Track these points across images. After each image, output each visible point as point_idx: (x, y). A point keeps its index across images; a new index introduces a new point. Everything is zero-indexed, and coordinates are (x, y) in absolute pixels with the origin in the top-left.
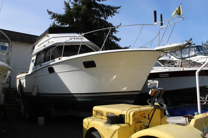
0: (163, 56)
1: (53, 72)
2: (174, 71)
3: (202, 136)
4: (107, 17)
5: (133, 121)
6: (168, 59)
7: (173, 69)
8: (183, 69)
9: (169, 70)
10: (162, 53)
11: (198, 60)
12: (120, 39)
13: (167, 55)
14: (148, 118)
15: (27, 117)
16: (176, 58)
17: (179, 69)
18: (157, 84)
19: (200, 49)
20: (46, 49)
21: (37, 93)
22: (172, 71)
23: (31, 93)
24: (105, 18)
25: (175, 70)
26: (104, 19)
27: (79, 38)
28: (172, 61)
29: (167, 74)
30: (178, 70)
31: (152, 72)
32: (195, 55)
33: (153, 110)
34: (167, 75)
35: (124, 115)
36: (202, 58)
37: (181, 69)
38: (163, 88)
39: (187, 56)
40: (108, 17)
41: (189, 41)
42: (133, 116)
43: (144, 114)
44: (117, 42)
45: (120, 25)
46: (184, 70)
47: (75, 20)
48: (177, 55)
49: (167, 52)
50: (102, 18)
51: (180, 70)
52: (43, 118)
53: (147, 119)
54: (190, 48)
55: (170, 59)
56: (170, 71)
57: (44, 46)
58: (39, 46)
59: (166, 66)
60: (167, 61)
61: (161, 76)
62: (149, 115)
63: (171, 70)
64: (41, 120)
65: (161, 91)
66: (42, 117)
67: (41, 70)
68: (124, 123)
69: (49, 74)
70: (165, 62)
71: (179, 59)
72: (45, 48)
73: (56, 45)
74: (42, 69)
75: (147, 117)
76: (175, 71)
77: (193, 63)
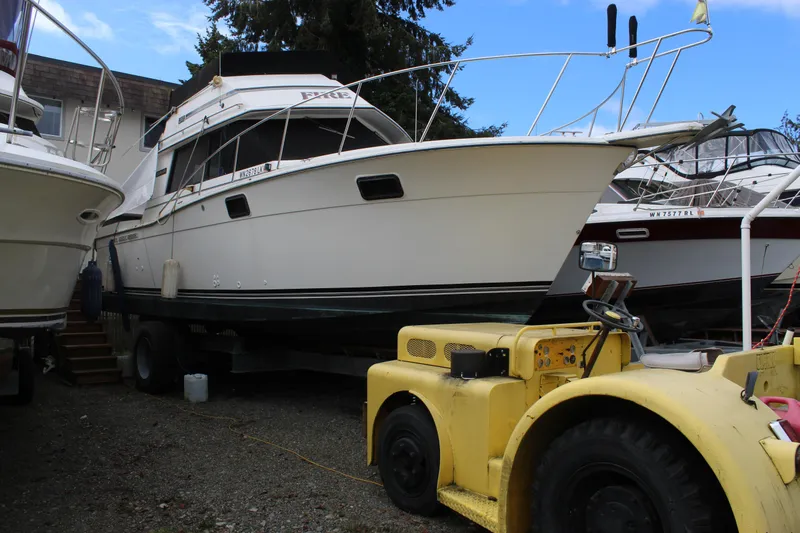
0: (633, 163)
1: (245, 215)
2: (667, 217)
3: (742, 397)
4: (421, 10)
5: (536, 370)
6: (649, 178)
7: (664, 211)
8: (702, 213)
9: (652, 215)
10: (629, 155)
11: (755, 183)
12: (471, 101)
13: (646, 164)
14: (583, 364)
15: (144, 375)
16: (677, 172)
17: (686, 213)
18: (611, 261)
19: (769, 144)
20: (211, 130)
21: (180, 291)
22: (662, 217)
23: (160, 290)
24: (412, 12)
25: (672, 214)
26: (411, 19)
27: (332, 95)
28: (662, 183)
29: (644, 230)
30: (683, 216)
31: (593, 219)
32: (748, 165)
33: (598, 339)
34: (644, 233)
35: (507, 351)
36: (770, 175)
37: (694, 213)
38: (628, 275)
39: (718, 166)
40: (425, 9)
41: (725, 113)
42: (536, 352)
43: (568, 350)
44: (455, 111)
45: (470, 42)
46: (703, 217)
47: (299, 21)
48: (681, 162)
49: (646, 152)
50: (404, 15)
51: (689, 216)
52: (204, 377)
53: (579, 364)
54: (731, 138)
55: (655, 179)
56: (655, 217)
57: (206, 120)
58: (186, 121)
59: (642, 202)
60: (644, 183)
61: (621, 234)
62: (584, 355)
63: (658, 214)
64: (196, 383)
65: (623, 283)
66: (198, 375)
67: (199, 205)
68: (506, 375)
69: (231, 220)
70: (636, 188)
71: (689, 177)
72: (206, 126)
73: (253, 116)
74: (204, 204)
75: (579, 359)
76: (672, 217)
77: (739, 191)
